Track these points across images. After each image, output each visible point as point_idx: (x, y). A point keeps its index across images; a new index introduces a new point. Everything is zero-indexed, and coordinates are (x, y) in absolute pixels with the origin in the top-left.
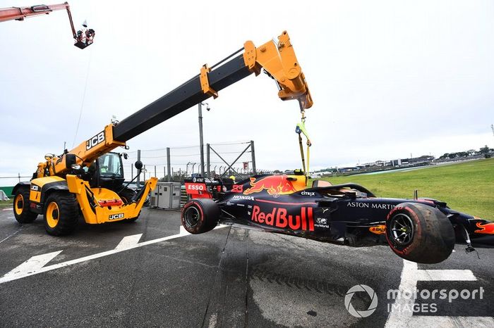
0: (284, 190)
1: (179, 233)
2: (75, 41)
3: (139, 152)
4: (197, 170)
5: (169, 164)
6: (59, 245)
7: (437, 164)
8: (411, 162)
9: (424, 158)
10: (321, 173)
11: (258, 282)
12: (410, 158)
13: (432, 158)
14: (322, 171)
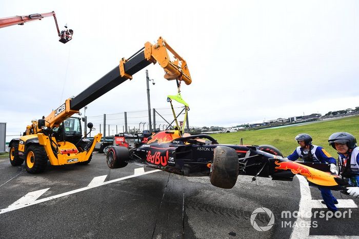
0: (167, 140)
1: (134, 174)
2: (59, 38)
3: (105, 115)
4: (147, 128)
5: (126, 124)
6: (47, 184)
7: (324, 119)
8: (304, 119)
9: (313, 115)
10: (237, 128)
11: (192, 210)
12: (303, 115)
13: (319, 115)
14: (237, 127)
